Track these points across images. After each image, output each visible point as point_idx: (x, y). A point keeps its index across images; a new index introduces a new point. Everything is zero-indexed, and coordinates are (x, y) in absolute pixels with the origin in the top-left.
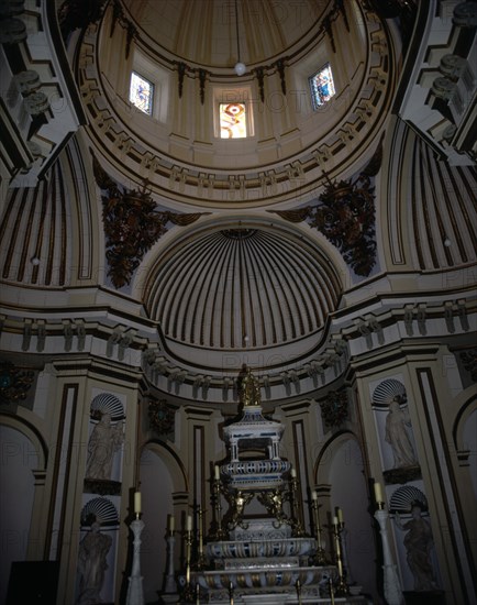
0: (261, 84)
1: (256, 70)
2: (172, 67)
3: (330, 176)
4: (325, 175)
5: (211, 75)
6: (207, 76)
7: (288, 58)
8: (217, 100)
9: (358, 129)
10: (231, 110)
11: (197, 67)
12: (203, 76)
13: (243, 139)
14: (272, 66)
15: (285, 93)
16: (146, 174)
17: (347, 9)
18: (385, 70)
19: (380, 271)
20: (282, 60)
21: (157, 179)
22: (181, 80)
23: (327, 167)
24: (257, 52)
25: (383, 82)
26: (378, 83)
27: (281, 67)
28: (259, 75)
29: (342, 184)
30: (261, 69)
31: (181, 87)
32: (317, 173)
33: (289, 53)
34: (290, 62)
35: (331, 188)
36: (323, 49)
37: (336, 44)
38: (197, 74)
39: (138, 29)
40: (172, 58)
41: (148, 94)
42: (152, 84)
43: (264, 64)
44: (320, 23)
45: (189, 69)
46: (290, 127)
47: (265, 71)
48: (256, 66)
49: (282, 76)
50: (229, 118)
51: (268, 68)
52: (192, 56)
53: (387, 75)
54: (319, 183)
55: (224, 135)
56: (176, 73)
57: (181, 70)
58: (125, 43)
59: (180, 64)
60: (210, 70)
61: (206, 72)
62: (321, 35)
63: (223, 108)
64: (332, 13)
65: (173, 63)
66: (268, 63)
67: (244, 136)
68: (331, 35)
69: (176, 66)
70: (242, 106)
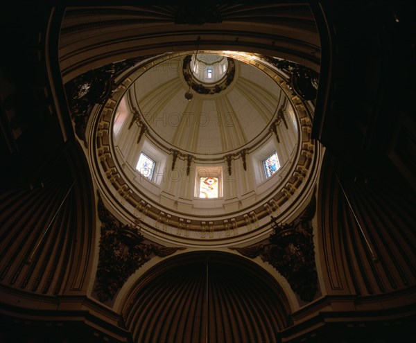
0: (229, 164)
1: (226, 156)
2: (169, 152)
3: (277, 221)
4: (274, 220)
5: (196, 159)
6: (193, 159)
7: (248, 149)
8: (199, 175)
9: (297, 187)
10: (208, 181)
11: (187, 153)
12: (190, 159)
13: (215, 199)
14: (238, 154)
15: (245, 170)
16: (139, 215)
17: (285, 117)
18: (312, 143)
19: (321, 295)
20: (244, 150)
21: (147, 220)
22: (174, 160)
23: (275, 215)
24: (228, 146)
25: (312, 152)
26: (308, 153)
27: (243, 154)
28: (229, 159)
29: (287, 226)
30: (230, 155)
31: (174, 164)
32: (268, 219)
33: (248, 146)
34: (250, 151)
35: (278, 229)
36: (271, 143)
37: (280, 137)
38: (186, 158)
39: (149, 128)
40: (170, 147)
41: (151, 167)
42: (155, 162)
43: (231, 153)
44: (269, 127)
45: (181, 155)
46: (248, 190)
47: (232, 157)
48: (227, 154)
49: (244, 159)
50: (206, 186)
51: (234, 155)
52: (184, 147)
53: (314, 146)
54: (270, 226)
55: (202, 196)
56: (172, 157)
57: (175, 155)
58: (139, 134)
59: (175, 151)
60: (195, 155)
61: (192, 157)
62: (270, 134)
63: (203, 179)
64: (276, 121)
65: (170, 150)
66: (235, 152)
67: (217, 197)
68: (276, 133)
69: (172, 152)
70: (217, 179)
